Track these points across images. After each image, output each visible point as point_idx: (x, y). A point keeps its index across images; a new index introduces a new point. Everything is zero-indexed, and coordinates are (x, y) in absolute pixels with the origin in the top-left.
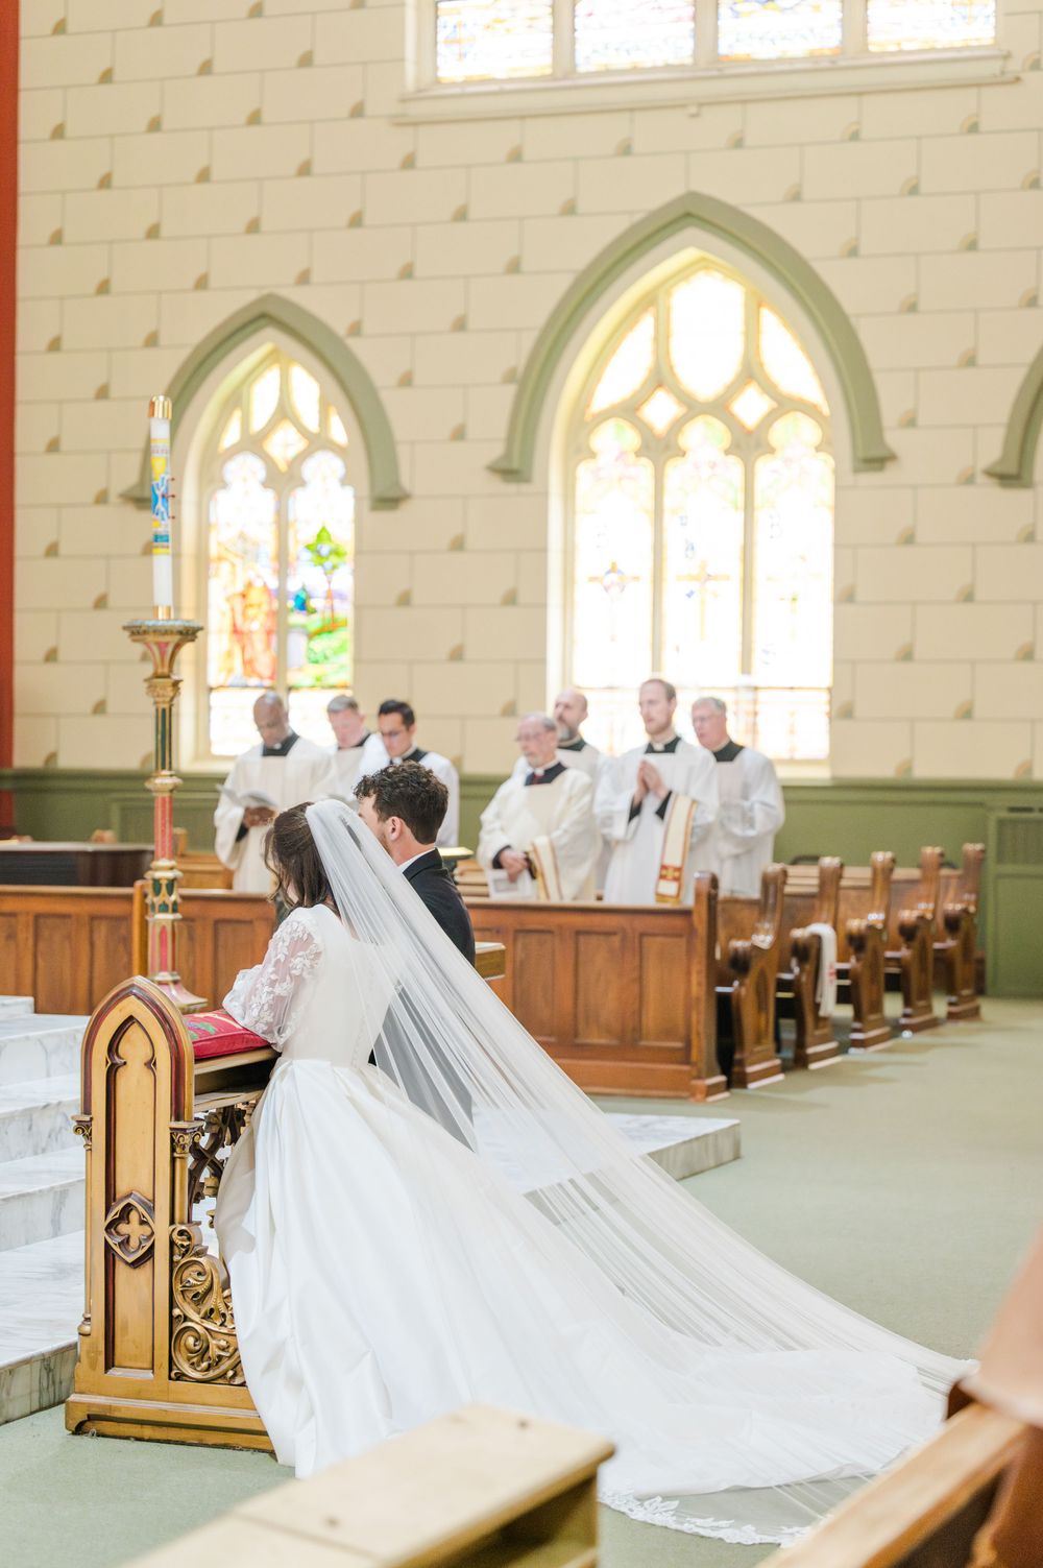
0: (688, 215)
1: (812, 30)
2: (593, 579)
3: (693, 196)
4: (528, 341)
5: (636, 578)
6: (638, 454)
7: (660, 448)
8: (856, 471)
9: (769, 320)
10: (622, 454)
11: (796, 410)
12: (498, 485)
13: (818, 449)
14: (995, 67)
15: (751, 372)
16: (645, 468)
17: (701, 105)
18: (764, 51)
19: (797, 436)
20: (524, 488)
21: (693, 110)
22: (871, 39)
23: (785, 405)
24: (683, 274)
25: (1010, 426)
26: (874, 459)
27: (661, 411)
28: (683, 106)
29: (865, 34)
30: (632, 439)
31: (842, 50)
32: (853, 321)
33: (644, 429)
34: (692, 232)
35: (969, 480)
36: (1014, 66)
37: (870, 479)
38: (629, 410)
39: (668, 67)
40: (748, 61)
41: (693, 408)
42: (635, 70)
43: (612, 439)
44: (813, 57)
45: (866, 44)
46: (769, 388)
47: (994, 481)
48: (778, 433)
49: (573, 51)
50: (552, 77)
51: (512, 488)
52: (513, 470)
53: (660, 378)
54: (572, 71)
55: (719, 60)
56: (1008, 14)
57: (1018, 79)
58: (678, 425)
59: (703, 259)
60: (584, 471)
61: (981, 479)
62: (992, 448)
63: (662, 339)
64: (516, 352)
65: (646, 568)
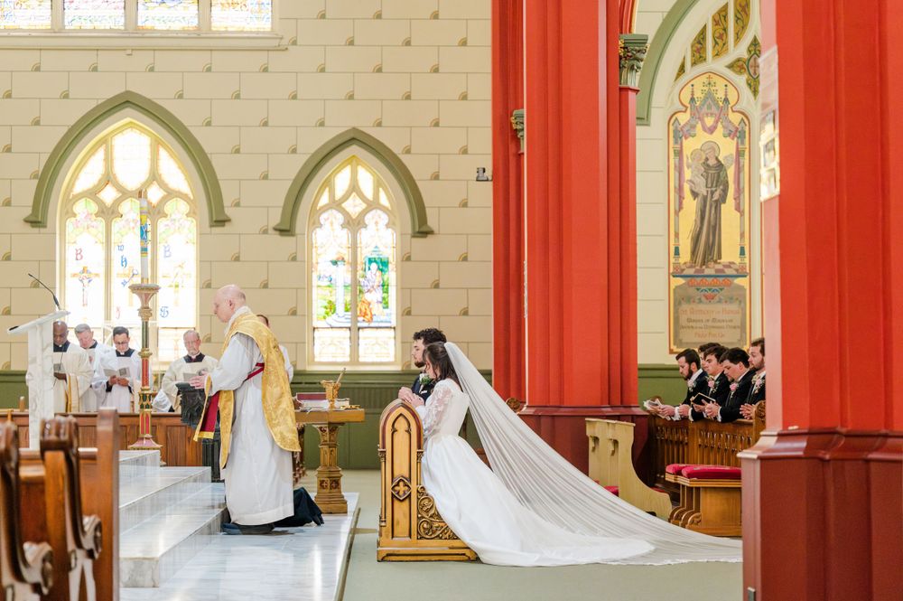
0: (128, 102)
1: (184, 18)
2: (74, 275)
3: (128, 92)
4: (45, 158)
5: (97, 275)
6: (97, 215)
7: (109, 213)
8: (211, 226)
9: (163, 153)
10: (89, 214)
11: (176, 197)
12: (28, 228)
13: (187, 215)
14: (276, 43)
15: (154, 177)
16: (101, 223)
17: (133, 50)
18: (160, 26)
19: (177, 208)
20: (42, 230)
21: (129, 52)
22: (213, 24)
23: (171, 194)
24: (120, 130)
25: (284, 208)
26: (220, 221)
27: (109, 195)
28: (125, 50)
29: (210, 23)
30: (94, 208)
31: (199, 28)
32: (209, 156)
33: (100, 203)
34: (128, 110)
35: (265, 232)
36: (285, 42)
37: (217, 230)
38: (93, 194)
39: (111, 30)
40: (153, 30)
41: (124, 194)
42: (94, 30)
43: (83, 208)
44: (183, 31)
45: (210, 27)
46: (163, 185)
47: (278, 232)
48: (169, 207)
49: (63, 19)
50: (52, 30)
51: (36, 230)
52: (36, 221)
53: (108, 179)
54: (62, 29)
55: (137, 29)
56: (281, 19)
57: (287, 49)
58: (118, 202)
59: (131, 122)
60: (70, 223)
61: (271, 231)
62: (276, 218)
63: (109, 160)
64: (38, 164)
65: (102, 270)
